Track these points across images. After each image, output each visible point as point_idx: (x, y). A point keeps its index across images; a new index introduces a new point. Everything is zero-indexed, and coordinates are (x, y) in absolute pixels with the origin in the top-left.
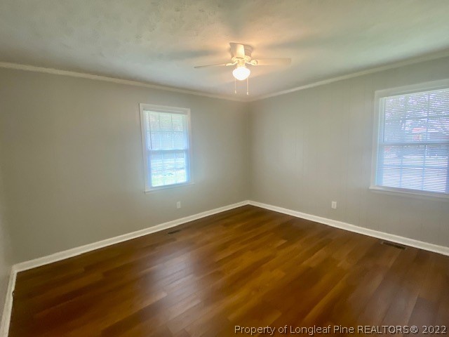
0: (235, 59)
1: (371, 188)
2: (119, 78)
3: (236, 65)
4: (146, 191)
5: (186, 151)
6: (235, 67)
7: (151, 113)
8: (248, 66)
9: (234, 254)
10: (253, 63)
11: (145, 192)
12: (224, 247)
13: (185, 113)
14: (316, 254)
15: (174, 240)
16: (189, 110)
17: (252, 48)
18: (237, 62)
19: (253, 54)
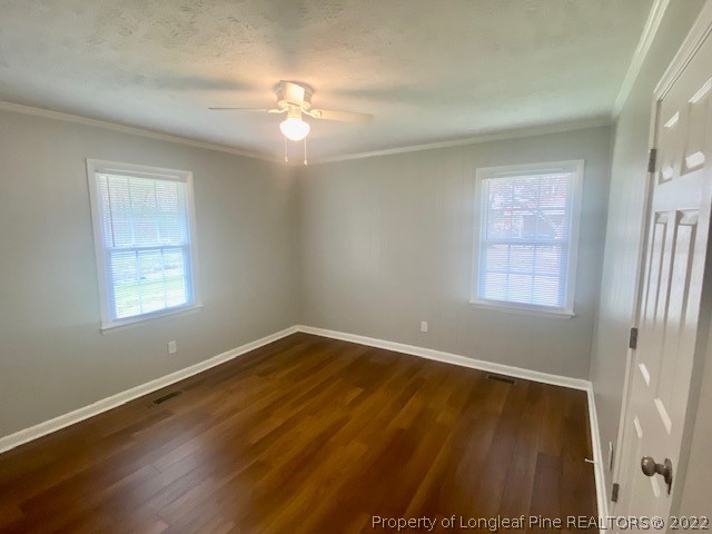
0: (283, 104)
1: (471, 302)
2: (45, 107)
3: (286, 112)
4: (104, 328)
5: (185, 248)
6: (284, 116)
7: (112, 178)
8: (305, 118)
9: (283, 425)
10: (314, 113)
11: (101, 330)
12: (265, 414)
13: (183, 179)
14: (407, 406)
15: (167, 414)
16: (190, 176)
17: (313, 91)
18: (287, 109)
19: (314, 98)
